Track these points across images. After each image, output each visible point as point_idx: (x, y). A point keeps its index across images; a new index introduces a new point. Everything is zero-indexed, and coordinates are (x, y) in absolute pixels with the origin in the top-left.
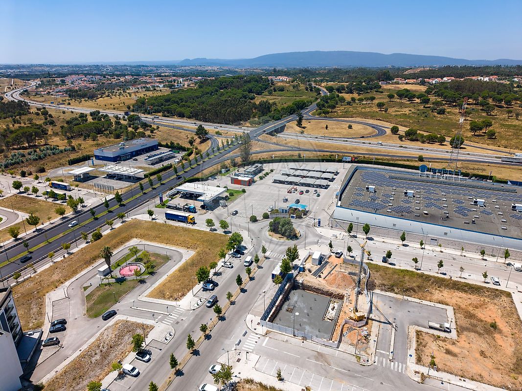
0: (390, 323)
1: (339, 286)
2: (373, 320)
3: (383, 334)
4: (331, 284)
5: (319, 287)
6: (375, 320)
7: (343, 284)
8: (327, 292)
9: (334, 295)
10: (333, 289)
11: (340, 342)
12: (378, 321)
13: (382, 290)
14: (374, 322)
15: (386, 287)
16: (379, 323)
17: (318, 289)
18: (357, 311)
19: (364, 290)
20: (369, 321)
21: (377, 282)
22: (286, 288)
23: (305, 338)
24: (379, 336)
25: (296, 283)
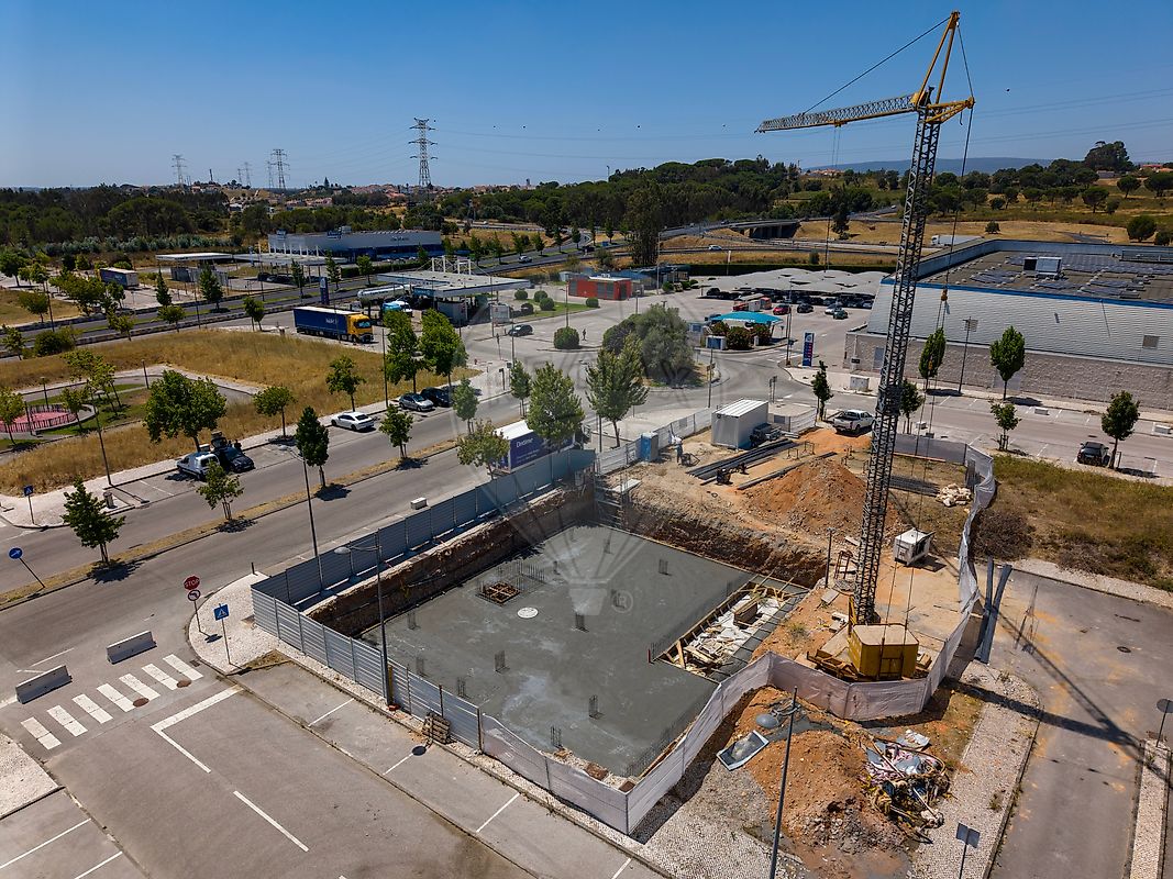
0: (1113, 733)
1: (805, 520)
2: (987, 696)
3: (1057, 801)
4: (766, 509)
5: (704, 515)
6: (1003, 701)
7: (833, 511)
8: (741, 541)
9: (775, 560)
10: (772, 528)
11: (679, 794)
12: (1017, 707)
13: (1067, 563)
14: (990, 709)
15: (1099, 551)
16: (1027, 725)
17: (695, 528)
18: (873, 619)
19: (953, 550)
20: (957, 701)
21: (1040, 525)
22: (535, 502)
23: (443, 731)
24: (1024, 813)
25: (599, 499)
